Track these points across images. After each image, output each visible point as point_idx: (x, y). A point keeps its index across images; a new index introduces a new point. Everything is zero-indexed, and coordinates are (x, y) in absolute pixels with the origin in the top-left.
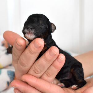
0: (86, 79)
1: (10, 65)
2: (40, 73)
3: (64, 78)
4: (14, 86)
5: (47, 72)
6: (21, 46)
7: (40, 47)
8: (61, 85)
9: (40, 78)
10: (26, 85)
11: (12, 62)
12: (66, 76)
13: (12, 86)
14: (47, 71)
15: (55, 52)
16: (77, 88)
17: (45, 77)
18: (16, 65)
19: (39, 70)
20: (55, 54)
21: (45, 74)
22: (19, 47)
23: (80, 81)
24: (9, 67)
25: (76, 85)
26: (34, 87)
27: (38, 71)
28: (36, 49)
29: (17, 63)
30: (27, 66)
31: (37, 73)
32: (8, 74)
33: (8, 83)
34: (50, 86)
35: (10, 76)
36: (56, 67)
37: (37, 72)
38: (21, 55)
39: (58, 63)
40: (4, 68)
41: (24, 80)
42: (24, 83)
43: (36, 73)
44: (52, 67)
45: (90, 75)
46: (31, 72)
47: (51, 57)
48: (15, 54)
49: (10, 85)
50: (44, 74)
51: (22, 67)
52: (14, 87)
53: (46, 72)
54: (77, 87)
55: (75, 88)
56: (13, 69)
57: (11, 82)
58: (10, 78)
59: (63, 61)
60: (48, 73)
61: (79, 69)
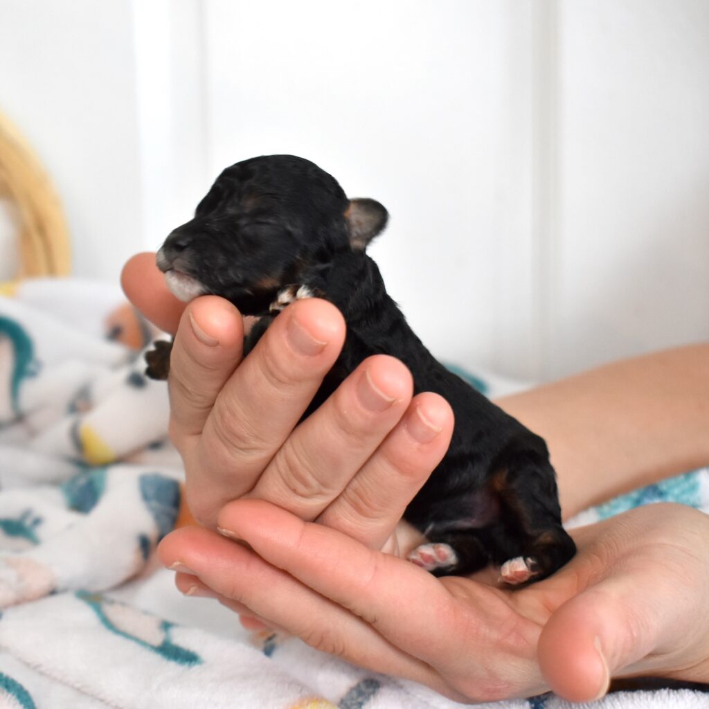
0: (571, 526)
1: (156, 445)
2: (320, 493)
3: (451, 519)
4: (177, 563)
5: (356, 491)
6: (215, 344)
7: (321, 350)
8: (438, 553)
9: (318, 519)
10: (244, 556)
11: (171, 426)
12: (463, 513)
13: (168, 564)
14: (355, 484)
15: (386, 393)
16: (530, 574)
17: (345, 515)
18: (191, 442)
19: (310, 478)
20: (388, 399)
21: (343, 502)
22: (208, 352)
23: (546, 537)
24: (152, 456)
25: (530, 560)
26: (286, 573)
27: (306, 484)
28: (302, 359)
29: (200, 433)
30: (256, 449)
31: (303, 496)
32: (146, 497)
33: (146, 546)
34: (376, 568)
35: (155, 504)
36: (400, 465)
37: (301, 488)
38: (220, 389)
39: (416, 445)
40: (121, 460)
41: (231, 533)
42: (232, 548)
43: (295, 491)
44: (382, 467)
45: (598, 502)
46: (273, 485)
47: (370, 415)
48: (182, 388)
49: (155, 557)
50: (336, 499)
51: (225, 452)
52: (173, 569)
53: (349, 491)
54: (532, 568)
55: (523, 574)
56: (171, 467)
57: (160, 538)
58: (157, 518)
59: (438, 434)
60: (361, 497)
61: (535, 474)
